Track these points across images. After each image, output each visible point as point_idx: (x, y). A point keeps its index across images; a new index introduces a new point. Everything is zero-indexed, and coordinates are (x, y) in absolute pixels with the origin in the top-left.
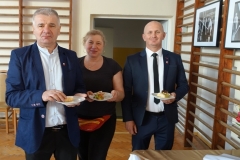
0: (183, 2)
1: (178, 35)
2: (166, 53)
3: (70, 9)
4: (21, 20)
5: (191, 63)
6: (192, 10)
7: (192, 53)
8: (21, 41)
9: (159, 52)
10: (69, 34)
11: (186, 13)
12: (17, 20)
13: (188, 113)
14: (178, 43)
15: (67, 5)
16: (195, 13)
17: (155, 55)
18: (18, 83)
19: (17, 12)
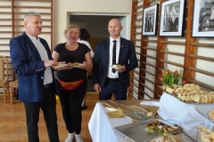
0: (137, 3)
1: (134, 28)
2: (123, 41)
3: (51, 8)
4: (13, 17)
5: (141, 47)
6: (142, 9)
7: (142, 40)
8: (13, 32)
9: (118, 40)
10: (51, 27)
11: (139, 11)
12: (10, 17)
13: (140, 84)
14: (133, 34)
15: (49, 5)
16: (143, 12)
17: (115, 42)
18: (24, 59)
19: (10, 10)
